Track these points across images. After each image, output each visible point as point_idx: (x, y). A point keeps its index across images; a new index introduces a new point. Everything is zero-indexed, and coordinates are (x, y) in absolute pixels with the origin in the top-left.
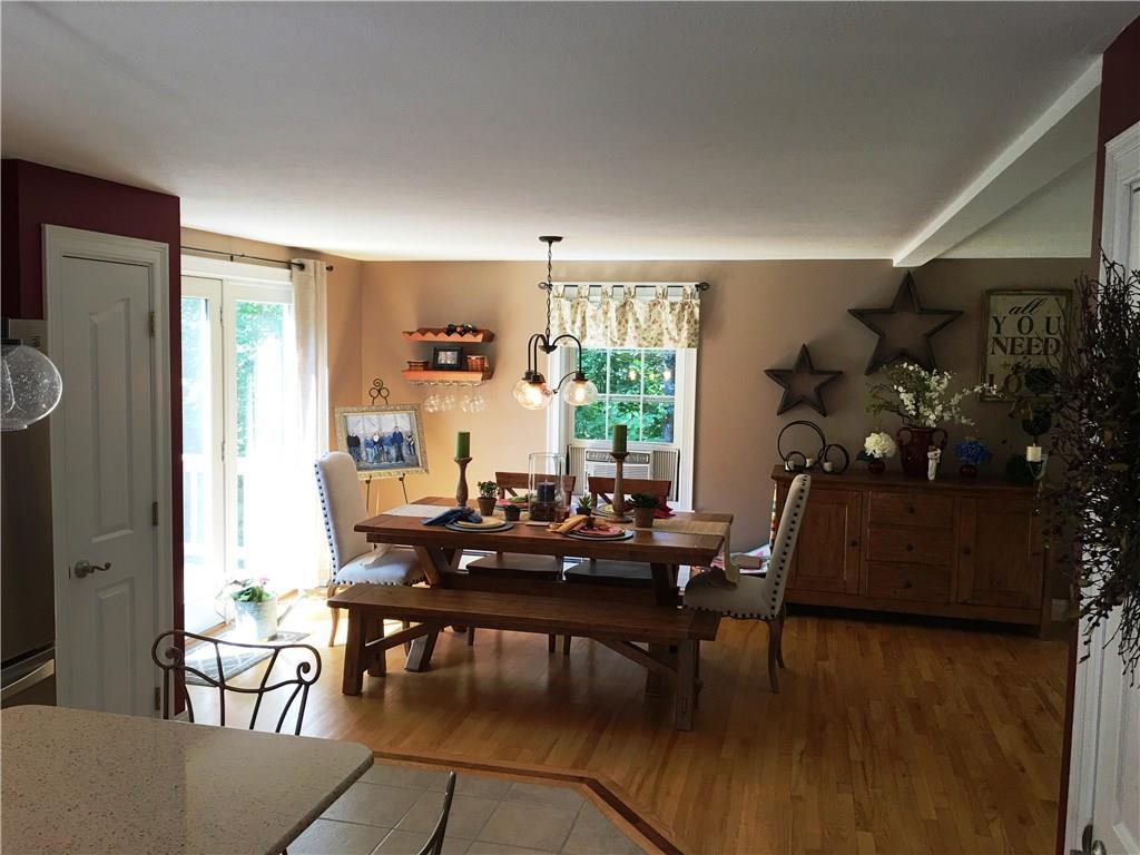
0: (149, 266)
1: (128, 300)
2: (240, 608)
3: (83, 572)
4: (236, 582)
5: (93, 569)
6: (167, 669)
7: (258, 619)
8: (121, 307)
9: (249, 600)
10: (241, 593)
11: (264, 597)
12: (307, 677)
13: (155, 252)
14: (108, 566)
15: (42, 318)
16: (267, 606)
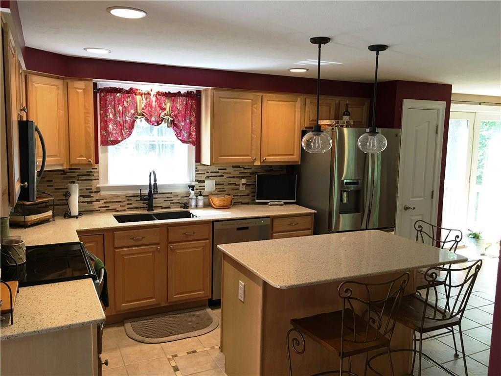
0: (438, 110)
1: (429, 122)
2: (470, 240)
3: (406, 208)
4: (469, 230)
5: (409, 208)
6: (418, 231)
7: (477, 245)
8: (427, 124)
9: (473, 238)
10: (471, 234)
11: (480, 237)
12: (458, 240)
13: (441, 105)
14: (414, 208)
15: (400, 128)
16: (481, 241)
